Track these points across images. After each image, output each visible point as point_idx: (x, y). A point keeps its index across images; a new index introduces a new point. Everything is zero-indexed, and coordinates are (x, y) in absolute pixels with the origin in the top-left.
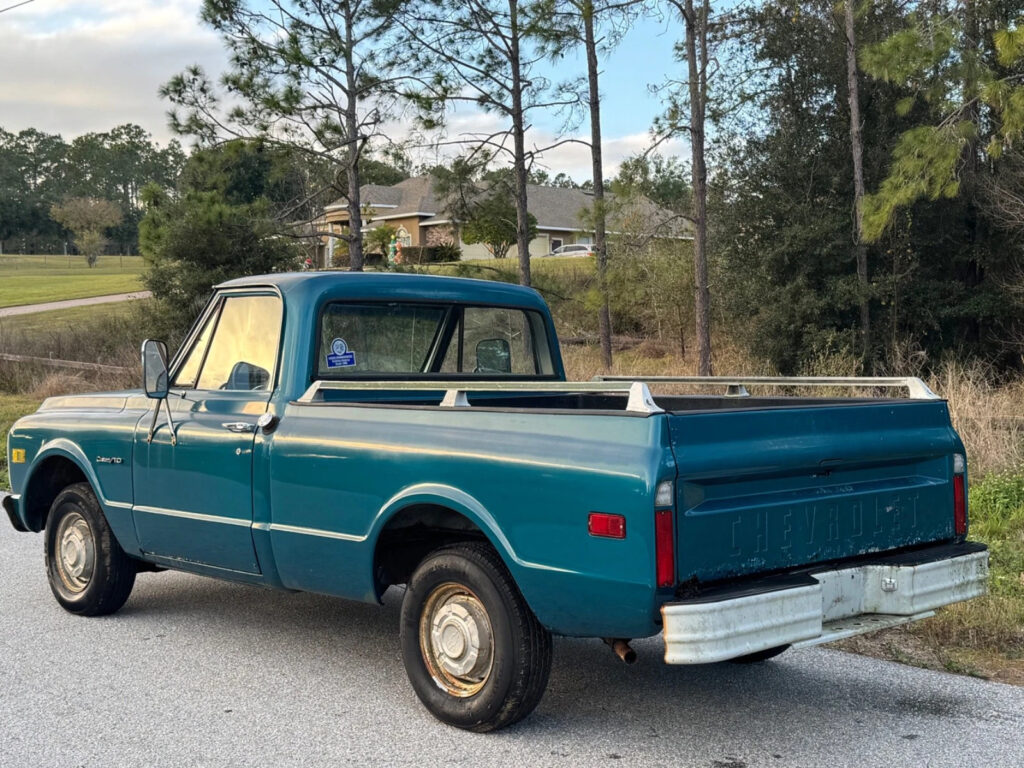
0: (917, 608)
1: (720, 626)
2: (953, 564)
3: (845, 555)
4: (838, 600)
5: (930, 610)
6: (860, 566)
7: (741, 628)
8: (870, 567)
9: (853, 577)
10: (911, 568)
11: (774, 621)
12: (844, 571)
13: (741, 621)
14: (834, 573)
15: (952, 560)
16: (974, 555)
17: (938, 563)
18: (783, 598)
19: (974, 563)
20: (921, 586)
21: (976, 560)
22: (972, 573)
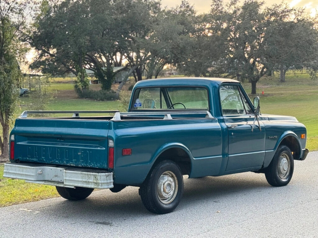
2: (81, 173)
3: (62, 164)
4: (56, 176)
5: (73, 186)
7: (10, 171)
9: (61, 171)
11: (20, 173)
12: (58, 168)
13: (11, 170)
15: (82, 172)
16: (91, 173)
17: (75, 172)
18: (22, 167)
19: (92, 176)
20: (69, 177)
21: (93, 175)
22: (91, 179)
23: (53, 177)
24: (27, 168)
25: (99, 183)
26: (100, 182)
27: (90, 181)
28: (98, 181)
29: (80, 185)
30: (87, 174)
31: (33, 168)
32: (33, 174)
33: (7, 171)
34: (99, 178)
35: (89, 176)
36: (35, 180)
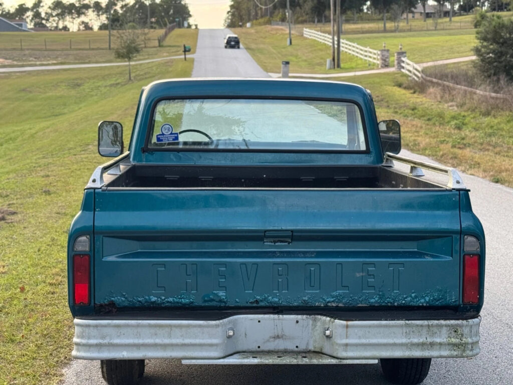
0: (350, 354)
1: (94, 337)
2: (407, 325)
4: (277, 337)
5: (374, 358)
6: (310, 315)
7: (117, 341)
8: (319, 317)
9: (297, 322)
10: (344, 322)
11: (158, 341)
12: (285, 316)
13: (120, 336)
14: (276, 316)
15: (407, 322)
16: (443, 322)
17: (384, 322)
18: (170, 326)
19: (445, 328)
20: (360, 338)
21: (446, 326)
22: (440, 337)
23: (268, 341)
24: (188, 326)
25: (467, 344)
26: (470, 340)
27: (438, 340)
28: (464, 339)
29: (398, 354)
30: (428, 326)
31: (217, 326)
32: (215, 341)
33: (101, 341)
34: (466, 331)
35: (435, 330)
36: (222, 355)
